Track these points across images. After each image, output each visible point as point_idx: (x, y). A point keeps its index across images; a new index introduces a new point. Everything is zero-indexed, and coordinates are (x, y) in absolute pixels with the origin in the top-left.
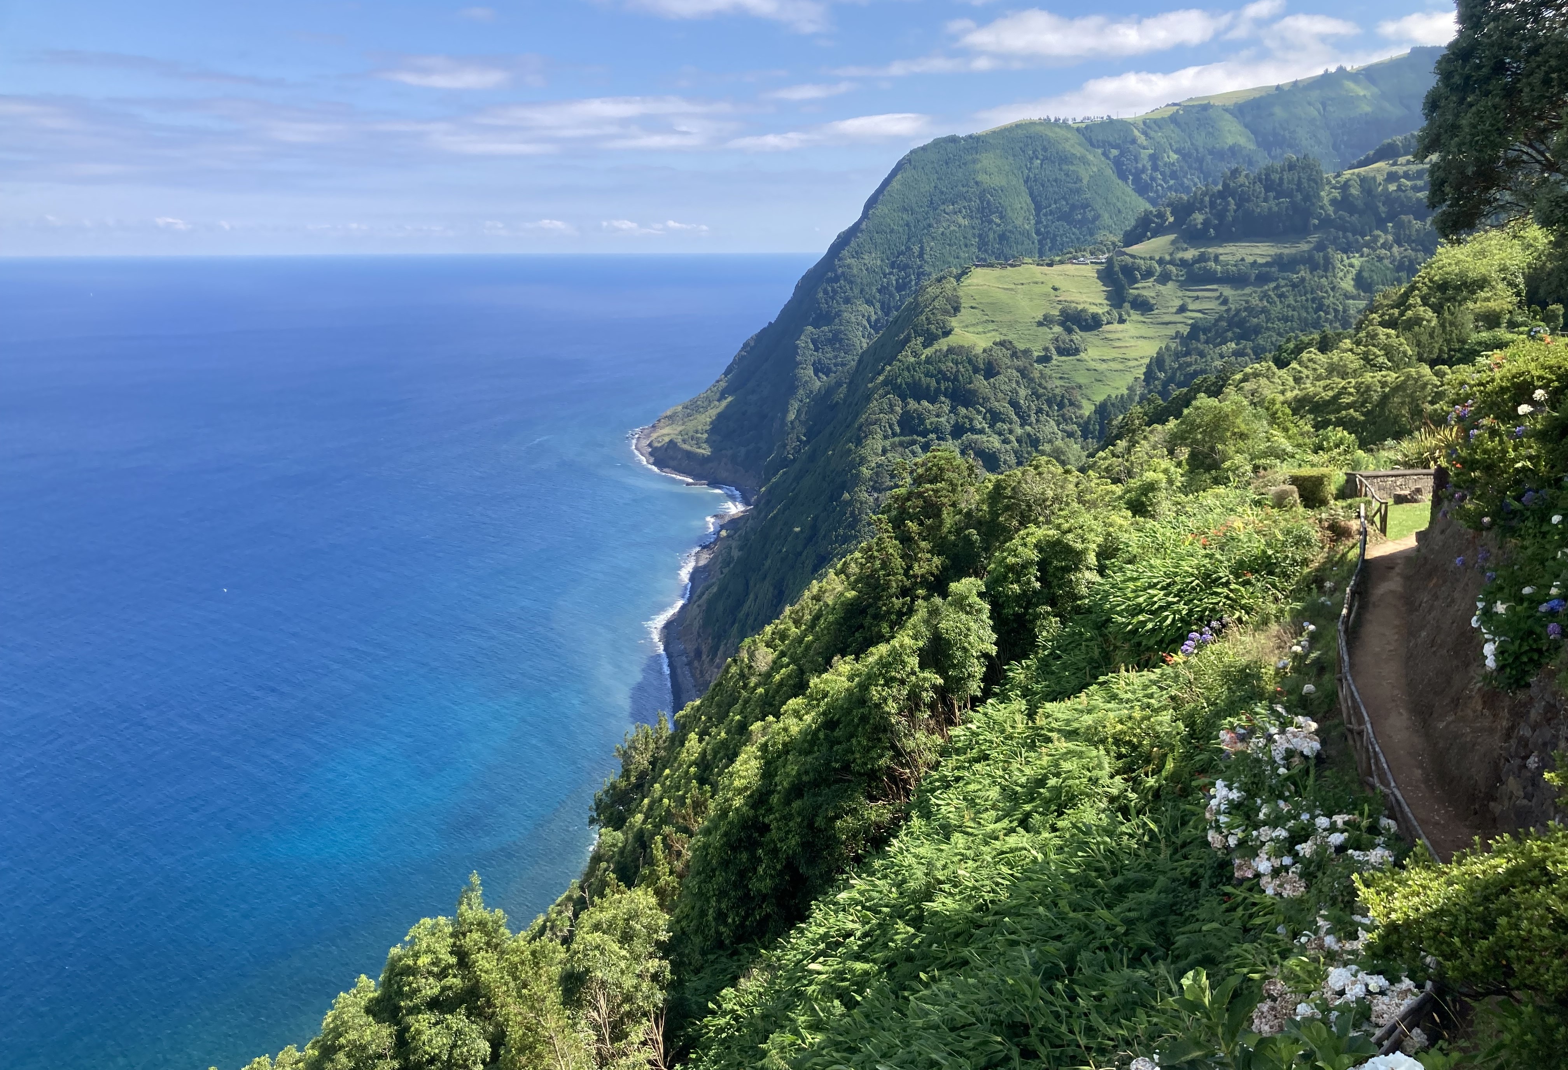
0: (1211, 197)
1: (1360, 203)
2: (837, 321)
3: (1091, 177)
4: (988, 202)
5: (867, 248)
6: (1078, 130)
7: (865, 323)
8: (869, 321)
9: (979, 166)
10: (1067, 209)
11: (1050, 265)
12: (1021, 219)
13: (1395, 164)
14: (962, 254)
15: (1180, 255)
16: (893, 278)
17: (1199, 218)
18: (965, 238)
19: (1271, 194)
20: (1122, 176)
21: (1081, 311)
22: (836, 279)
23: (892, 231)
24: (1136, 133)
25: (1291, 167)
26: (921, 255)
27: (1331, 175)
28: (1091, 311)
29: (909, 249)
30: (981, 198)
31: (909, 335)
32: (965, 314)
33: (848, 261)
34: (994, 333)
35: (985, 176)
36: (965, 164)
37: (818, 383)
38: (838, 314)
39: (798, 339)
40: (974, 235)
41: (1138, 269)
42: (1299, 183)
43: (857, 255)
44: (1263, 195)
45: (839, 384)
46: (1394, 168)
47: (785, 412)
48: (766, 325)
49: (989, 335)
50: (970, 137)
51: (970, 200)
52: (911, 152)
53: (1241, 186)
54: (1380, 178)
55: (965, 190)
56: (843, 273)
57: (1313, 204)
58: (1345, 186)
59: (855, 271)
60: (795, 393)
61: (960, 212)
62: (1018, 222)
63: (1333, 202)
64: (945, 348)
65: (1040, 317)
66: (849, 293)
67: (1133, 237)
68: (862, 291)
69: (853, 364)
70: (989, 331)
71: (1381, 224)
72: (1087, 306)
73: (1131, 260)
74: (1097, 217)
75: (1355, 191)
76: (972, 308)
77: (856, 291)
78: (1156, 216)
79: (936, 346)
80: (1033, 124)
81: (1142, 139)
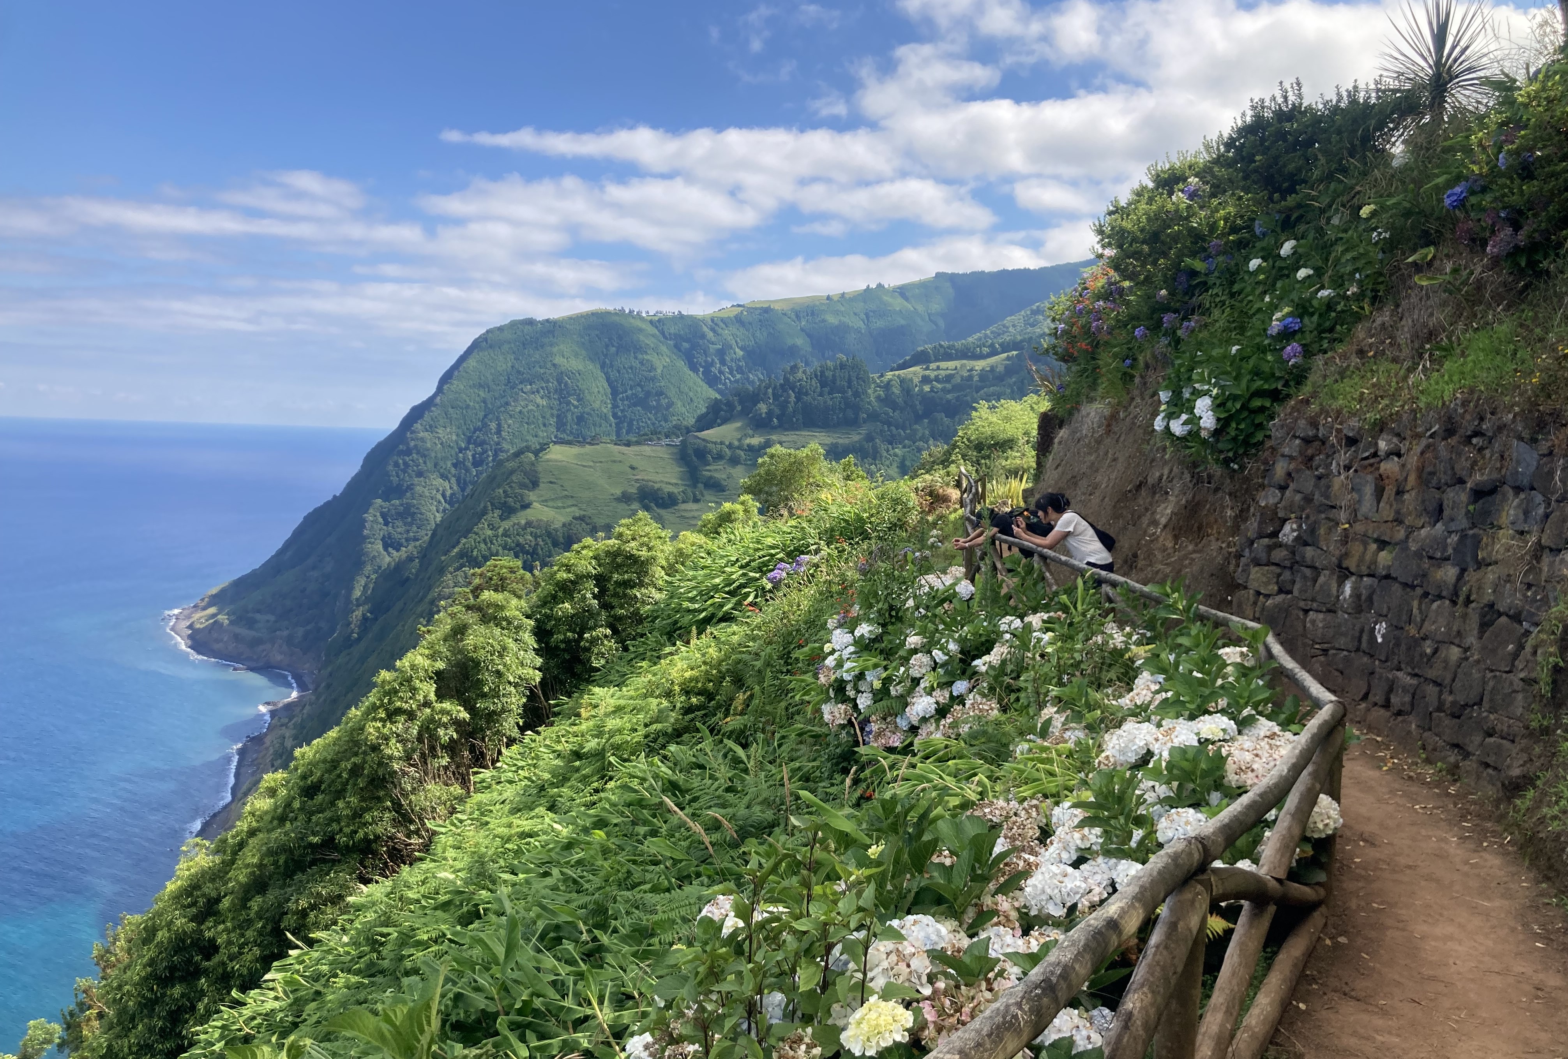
0: (774, 389)
1: (900, 401)
2: (408, 494)
3: (664, 367)
4: (566, 384)
5: (441, 422)
6: (651, 322)
7: (440, 497)
8: (444, 496)
9: (555, 349)
10: (641, 395)
11: (628, 444)
12: (598, 402)
13: (927, 369)
14: (541, 434)
15: (748, 441)
16: (469, 454)
17: (763, 408)
18: (544, 417)
19: (826, 390)
20: (693, 368)
21: (658, 489)
22: (408, 452)
23: (468, 407)
24: (705, 329)
25: (842, 366)
26: (499, 431)
27: (876, 376)
28: (666, 490)
29: (485, 425)
30: (559, 381)
31: (485, 507)
32: (544, 489)
33: (422, 434)
34: (573, 509)
35: (562, 359)
36: (542, 346)
37: (388, 559)
38: (410, 488)
39: (366, 512)
40: (552, 415)
41: (710, 452)
42: (850, 381)
43: (431, 428)
44: (819, 390)
45: (410, 559)
46: (927, 372)
47: (351, 589)
48: (330, 498)
49: (568, 510)
50: (547, 321)
51: (548, 381)
52: (488, 332)
53: (800, 380)
54: (916, 380)
55: (542, 371)
56: (416, 446)
57: (862, 400)
58: (888, 386)
59: (429, 445)
60: (362, 569)
61: (538, 392)
62: (597, 405)
63: (878, 398)
64: (523, 522)
65: (618, 492)
66: (422, 467)
67: (706, 421)
68: (436, 465)
69: (426, 538)
70: (569, 506)
71: (918, 418)
72: (663, 486)
73: (703, 443)
74: (670, 405)
75: (896, 391)
76: (551, 482)
77: (430, 465)
78: (725, 405)
79: (514, 519)
80: (608, 313)
81: (710, 335)
